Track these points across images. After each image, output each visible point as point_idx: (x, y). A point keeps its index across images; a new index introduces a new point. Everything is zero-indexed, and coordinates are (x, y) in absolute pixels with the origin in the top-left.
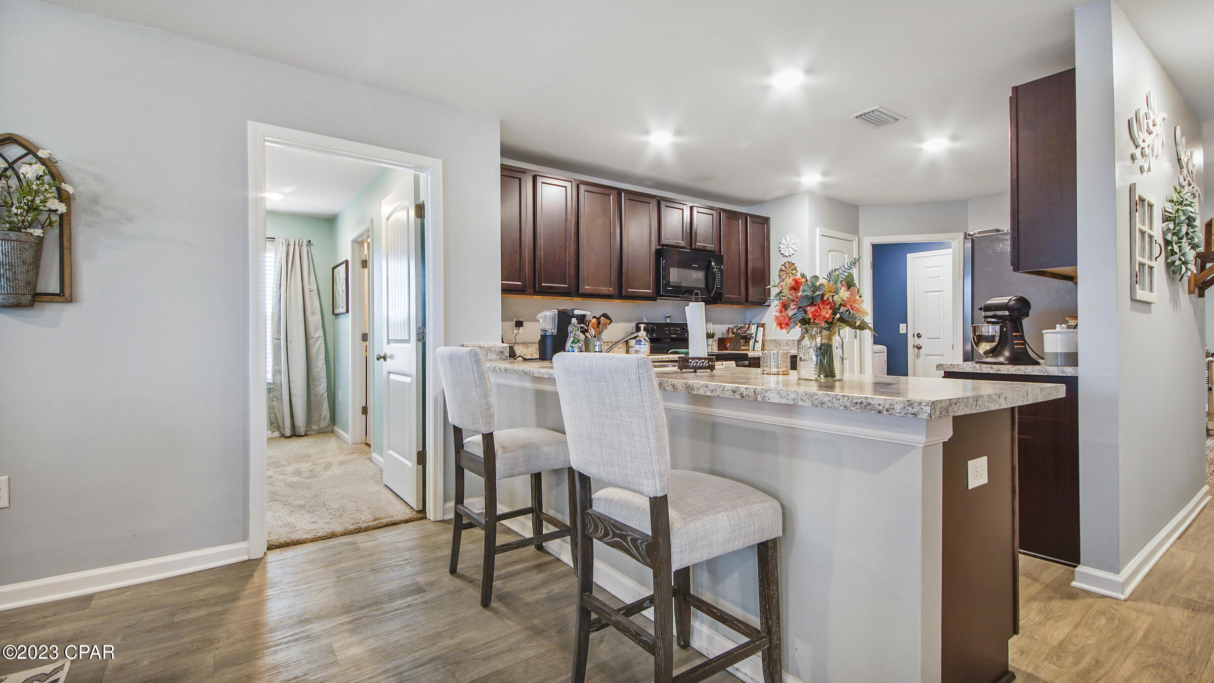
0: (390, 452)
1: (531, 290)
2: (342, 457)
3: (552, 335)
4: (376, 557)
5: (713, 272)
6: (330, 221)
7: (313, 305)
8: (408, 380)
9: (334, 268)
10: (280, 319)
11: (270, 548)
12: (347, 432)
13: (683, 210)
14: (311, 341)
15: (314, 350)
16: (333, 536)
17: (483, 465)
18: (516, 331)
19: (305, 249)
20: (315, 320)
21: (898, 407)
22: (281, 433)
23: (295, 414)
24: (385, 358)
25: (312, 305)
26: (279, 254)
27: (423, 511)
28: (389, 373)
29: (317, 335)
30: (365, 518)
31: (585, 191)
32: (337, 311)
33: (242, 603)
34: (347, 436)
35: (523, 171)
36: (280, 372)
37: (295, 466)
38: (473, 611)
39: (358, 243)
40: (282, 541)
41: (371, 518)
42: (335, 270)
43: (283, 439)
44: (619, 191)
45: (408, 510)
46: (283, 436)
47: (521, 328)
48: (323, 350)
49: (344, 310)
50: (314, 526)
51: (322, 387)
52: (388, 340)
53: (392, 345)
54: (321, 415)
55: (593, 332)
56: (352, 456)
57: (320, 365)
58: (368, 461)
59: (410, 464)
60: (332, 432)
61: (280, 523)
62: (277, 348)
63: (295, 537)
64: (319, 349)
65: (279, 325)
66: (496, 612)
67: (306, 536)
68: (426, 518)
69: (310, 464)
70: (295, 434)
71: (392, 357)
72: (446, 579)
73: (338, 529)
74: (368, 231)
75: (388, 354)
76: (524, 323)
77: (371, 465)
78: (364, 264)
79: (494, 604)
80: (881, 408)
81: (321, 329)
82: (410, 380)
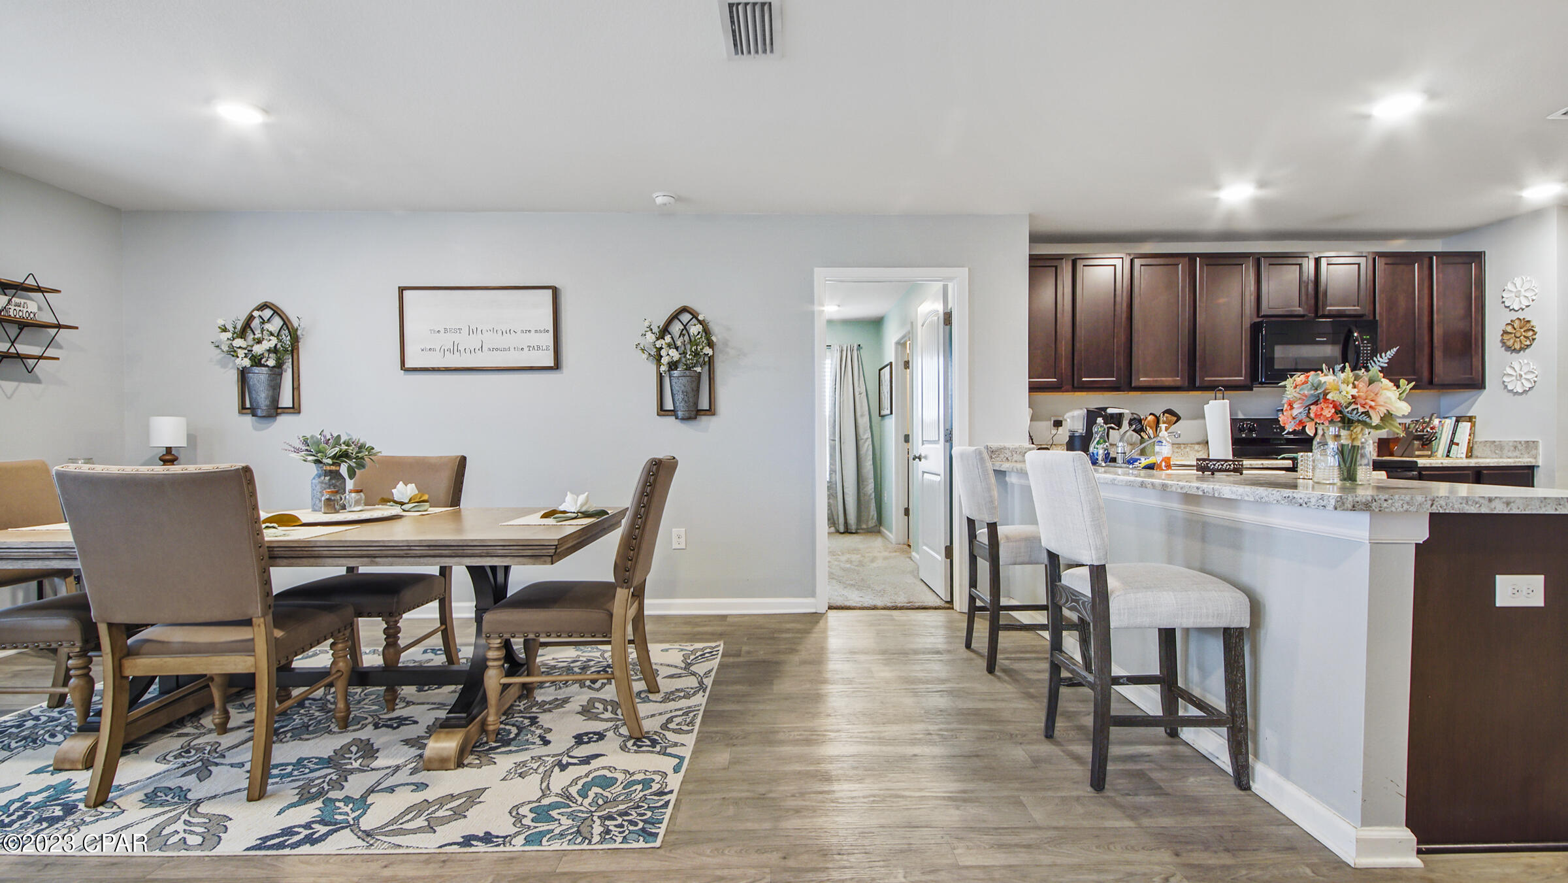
0: (925, 547)
1: (1070, 387)
2: (886, 554)
3: (1081, 436)
4: (907, 627)
5: (1356, 346)
6: (876, 324)
7: (863, 408)
8: (937, 479)
9: (880, 370)
10: (835, 421)
11: (830, 608)
12: (891, 532)
13: (1300, 265)
14: (861, 443)
15: (863, 451)
16: (875, 608)
17: (988, 551)
18: (1054, 432)
19: (855, 351)
20: (864, 421)
21: (1313, 500)
22: (836, 528)
23: (847, 512)
24: (920, 459)
25: (861, 407)
26: (834, 360)
27: (951, 602)
28: (924, 472)
29: (866, 437)
30: (901, 600)
31: (1141, 265)
32: (883, 413)
33: (814, 635)
34: (891, 536)
35: (1060, 258)
36: (835, 472)
37: (848, 556)
38: (978, 673)
39: (901, 344)
40: (838, 605)
41: (906, 600)
42: (882, 371)
43: (838, 534)
44: (1192, 257)
45: (938, 600)
46: (838, 532)
47: (1060, 428)
48: (870, 452)
49: (889, 412)
50: (861, 599)
51: (870, 487)
52: (923, 441)
53: (926, 446)
54: (869, 516)
55: (1150, 431)
56: (894, 554)
57: (868, 465)
58: (908, 559)
59: (939, 558)
60: (879, 532)
61: (836, 593)
62: (833, 448)
63: (848, 604)
64: (867, 450)
65: (834, 427)
66: (999, 678)
67: (854, 605)
68: (953, 608)
69: (859, 556)
70: (847, 531)
71: (926, 457)
72: (962, 651)
73: (879, 603)
74: (909, 333)
75: (923, 455)
76: (1063, 423)
77: (911, 562)
78: (907, 365)
79: (997, 673)
80: (1301, 501)
81: (869, 431)
82: (940, 479)
